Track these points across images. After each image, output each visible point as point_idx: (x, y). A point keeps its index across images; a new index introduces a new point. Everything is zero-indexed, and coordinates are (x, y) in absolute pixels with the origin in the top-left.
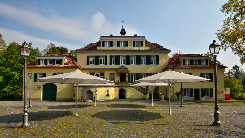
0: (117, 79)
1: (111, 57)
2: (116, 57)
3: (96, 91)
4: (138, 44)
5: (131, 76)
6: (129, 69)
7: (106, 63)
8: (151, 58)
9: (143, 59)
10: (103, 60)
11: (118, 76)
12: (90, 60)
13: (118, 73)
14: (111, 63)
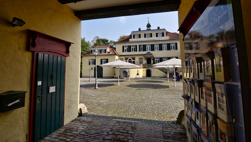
0: (145, 62)
1: (140, 46)
2: (144, 45)
3: (129, 71)
4: (160, 35)
5: (155, 60)
6: (153, 55)
7: (136, 51)
8: (171, 45)
9: (165, 46)
10: (134, 48)
11: (145, 60)
12: (125, 49)
13: (145, 58)
14: (140, 51)
